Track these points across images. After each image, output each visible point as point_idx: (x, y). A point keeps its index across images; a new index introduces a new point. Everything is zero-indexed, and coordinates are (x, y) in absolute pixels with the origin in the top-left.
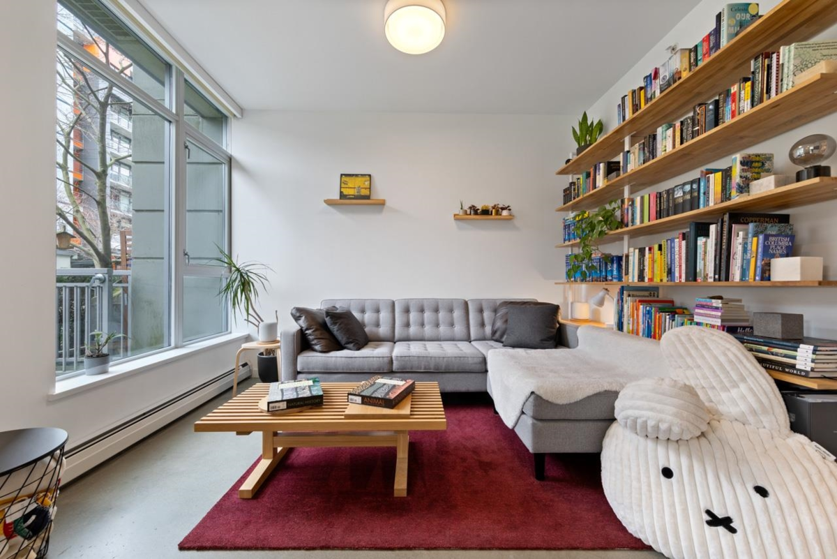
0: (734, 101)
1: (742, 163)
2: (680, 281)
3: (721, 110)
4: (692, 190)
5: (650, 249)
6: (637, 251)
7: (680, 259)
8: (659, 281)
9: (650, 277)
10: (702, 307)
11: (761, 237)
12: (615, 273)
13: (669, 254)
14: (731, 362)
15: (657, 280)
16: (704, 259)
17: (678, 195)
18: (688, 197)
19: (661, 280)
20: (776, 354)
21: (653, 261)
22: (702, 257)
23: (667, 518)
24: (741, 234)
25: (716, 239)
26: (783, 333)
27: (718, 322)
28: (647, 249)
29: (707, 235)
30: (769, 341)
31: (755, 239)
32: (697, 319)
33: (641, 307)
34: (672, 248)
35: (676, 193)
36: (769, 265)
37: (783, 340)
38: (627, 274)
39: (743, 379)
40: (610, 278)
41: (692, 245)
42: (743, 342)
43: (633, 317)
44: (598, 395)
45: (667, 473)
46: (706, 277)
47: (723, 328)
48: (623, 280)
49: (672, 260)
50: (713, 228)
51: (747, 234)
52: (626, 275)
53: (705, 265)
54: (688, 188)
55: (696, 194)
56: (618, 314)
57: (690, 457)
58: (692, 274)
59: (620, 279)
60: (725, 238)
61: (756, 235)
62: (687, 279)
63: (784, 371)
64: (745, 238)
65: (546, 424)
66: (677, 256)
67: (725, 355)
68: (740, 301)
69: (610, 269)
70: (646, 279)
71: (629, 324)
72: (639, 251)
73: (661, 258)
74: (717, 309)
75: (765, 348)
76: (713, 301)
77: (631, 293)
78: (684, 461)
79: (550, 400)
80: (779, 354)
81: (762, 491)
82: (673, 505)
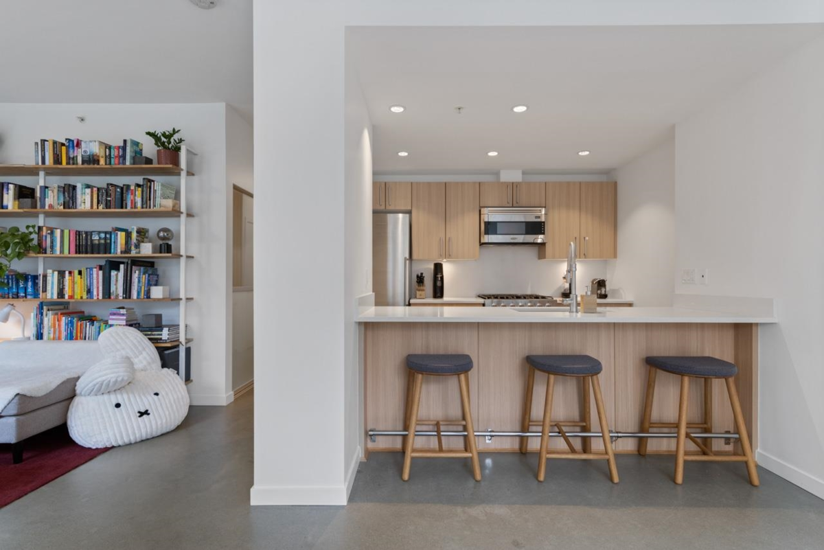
0: (132, 194)
1: (137, 232)
2: (98, 298)
3: (124, 195)
4: (105, 238)
5: (70, 273)
6: (56, 273)
7: (98, 283)
8: (79, 298)
9: (70, 294)
10: (114, 314)
11: (147, 275)
12: (30, 290)
13: (89, 279)
14: (139, 342)
15: (77, 296)
16: (116, 285)
17: (96, 238)
18: (103, 241)
19: (82, 298)
20: (154, 335)
21: (73, 282)
22: (114, 283)
23: (121, 425)
24: (137, 272)
25: (124, 274)
26: (156, 324)
27: (124, 323)
28: (67, 273)
29: (118, 269)
30: (151, 329)
31: (144, 276)
32: (110, 322)
33: (64, 318)
34: (91, 275)
35: (93, 236)
36: (149, 289)
37: (156, 327)
38: (45, 290)
39: (144, 349)
40: (22, 294)
41: (107, 275)
42: (141, 331)
43: (54, 327)
44: (63, 383)
45: (118, 405)
46: (117, 296)
47: (127, 325)
48: (41, 296)
49: (91, 283)
50: (122, 266)
51: (140, 273)
52: (43, 292)
53: (116, 289)
54: (103, 235)
55: (108, 241)
56: (37, 326)
57: (128, 394)
58: (107, 293)
59: (36, 295)
60: (129, 273)
61: (144, 273)
62: (104, 297)
63: (157, 343)
64: (139, 275)
65: (27, 416)
66: (95, 281)
67: (136, 339)
68: (133, 309)
69: (22, 286)
70: (66, 297)
71: (49, 333)
72: (58, 274)
73: (81, 282)
74: (123, 315)
75: (149, 333)
76: (121, 310)
77: (50, 308)
78: (125, 396)
79: (33, 396)
80: (156, 335)
81: (157, 394)
82: (123, 418)
